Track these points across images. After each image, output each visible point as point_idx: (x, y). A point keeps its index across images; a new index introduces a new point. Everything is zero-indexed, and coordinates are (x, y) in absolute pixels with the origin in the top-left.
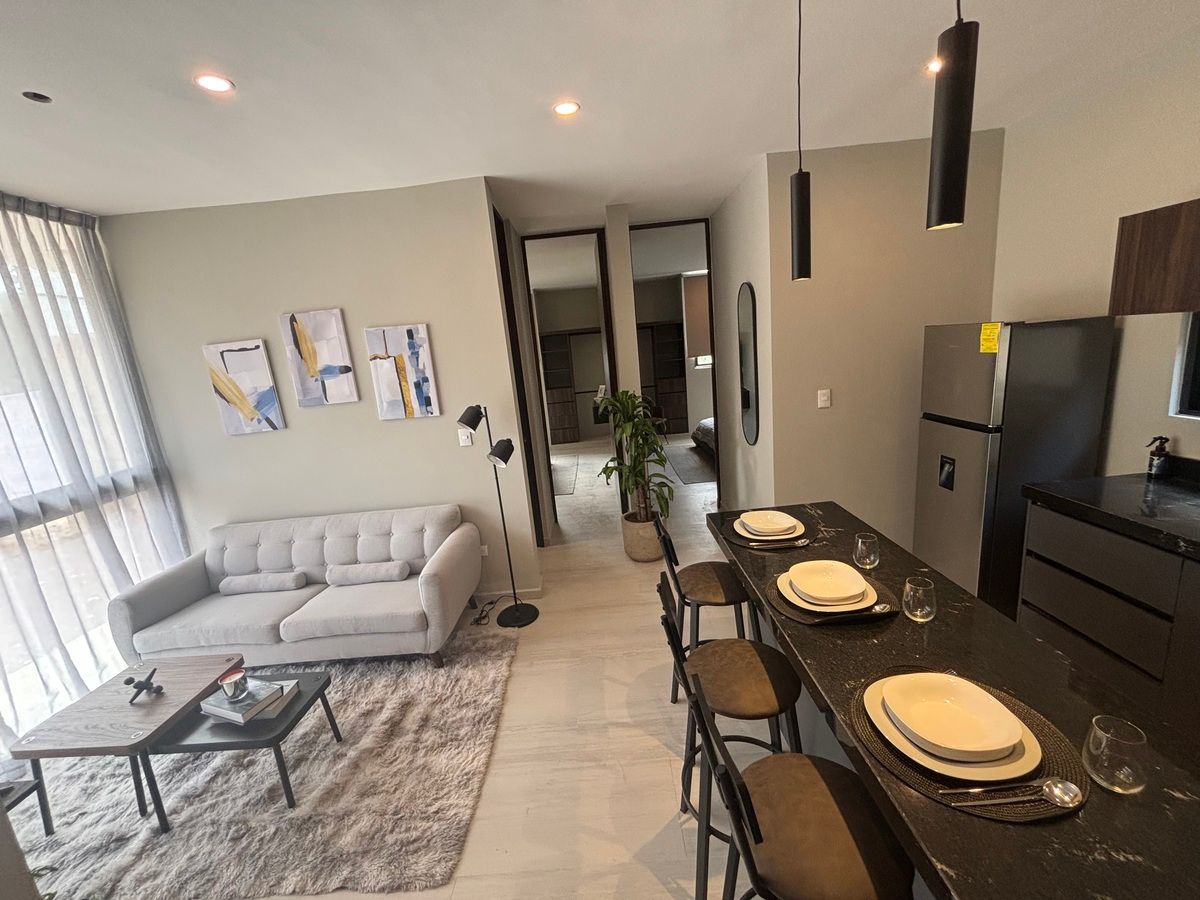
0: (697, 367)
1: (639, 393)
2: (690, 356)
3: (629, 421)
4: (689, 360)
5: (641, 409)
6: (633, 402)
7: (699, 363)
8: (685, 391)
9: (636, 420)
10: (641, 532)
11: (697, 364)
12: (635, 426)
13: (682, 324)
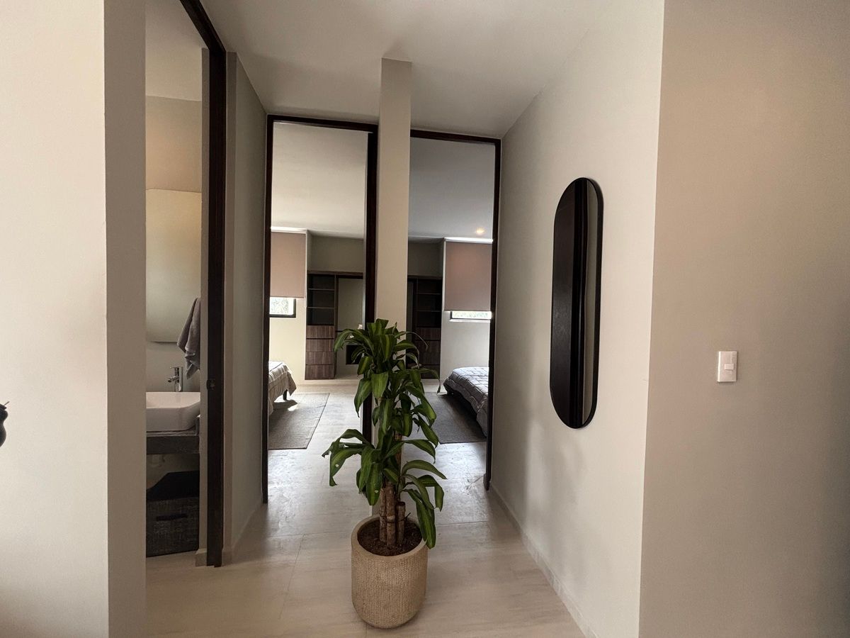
0: (452, 320)
1: (402, 327)
2: (445, 310)
3: (384, 370)
4: (445, 314)
5: (404, 352)
6: (393, 340)
7: (453, 317)
8: (440, 341)
9: (395, 368)
10: (383, 576)
11: (451, 318)
12: (393, 380)
13: (441, 281)
